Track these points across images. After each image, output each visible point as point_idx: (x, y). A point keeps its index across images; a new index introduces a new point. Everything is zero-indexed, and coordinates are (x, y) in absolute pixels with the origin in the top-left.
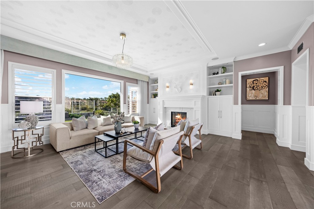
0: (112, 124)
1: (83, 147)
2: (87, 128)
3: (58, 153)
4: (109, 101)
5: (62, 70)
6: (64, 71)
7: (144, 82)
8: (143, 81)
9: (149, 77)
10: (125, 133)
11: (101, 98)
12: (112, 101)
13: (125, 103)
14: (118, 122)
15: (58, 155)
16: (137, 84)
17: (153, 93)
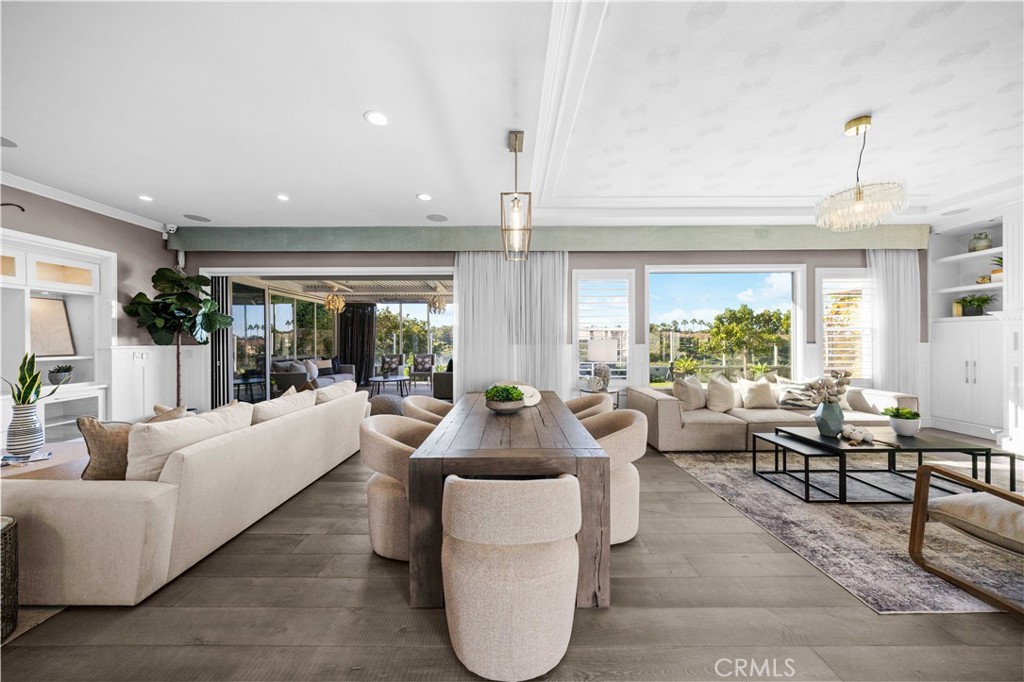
0: (775, 408)
1: (711, 457)
2: (706, 407)
3: (662, 453)
4: (718, 333)
5: (646, 266)
6: (649, 269)
7: (903, 255)
8: (897, 250)
9: (931, 228)
10: (864, 442)
11: (663, 325)
12: (729, 334)
13: (811, 340)
14: (830, 402)
15: (659, 459)
16: (866, 267)
17: (958, 293)
